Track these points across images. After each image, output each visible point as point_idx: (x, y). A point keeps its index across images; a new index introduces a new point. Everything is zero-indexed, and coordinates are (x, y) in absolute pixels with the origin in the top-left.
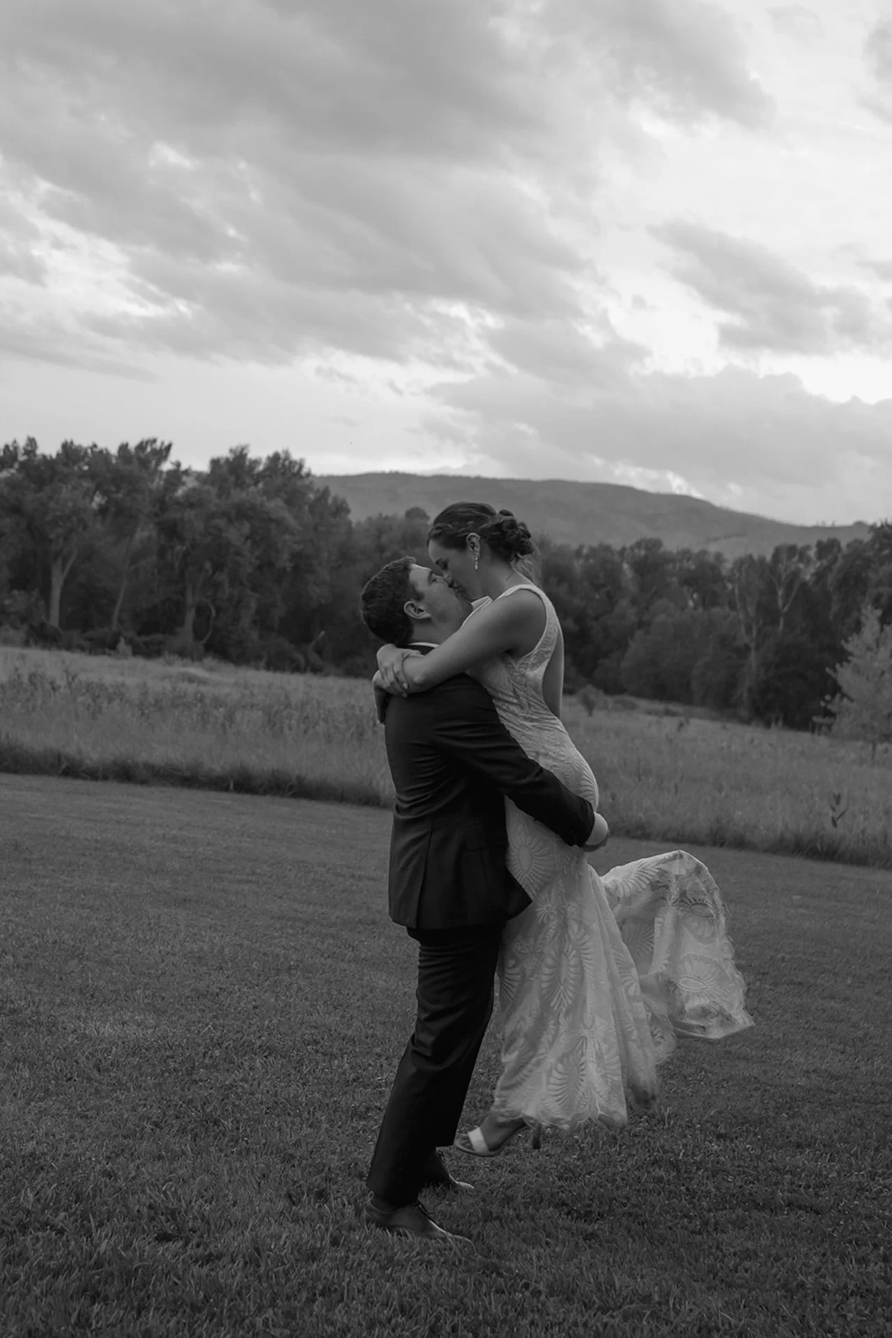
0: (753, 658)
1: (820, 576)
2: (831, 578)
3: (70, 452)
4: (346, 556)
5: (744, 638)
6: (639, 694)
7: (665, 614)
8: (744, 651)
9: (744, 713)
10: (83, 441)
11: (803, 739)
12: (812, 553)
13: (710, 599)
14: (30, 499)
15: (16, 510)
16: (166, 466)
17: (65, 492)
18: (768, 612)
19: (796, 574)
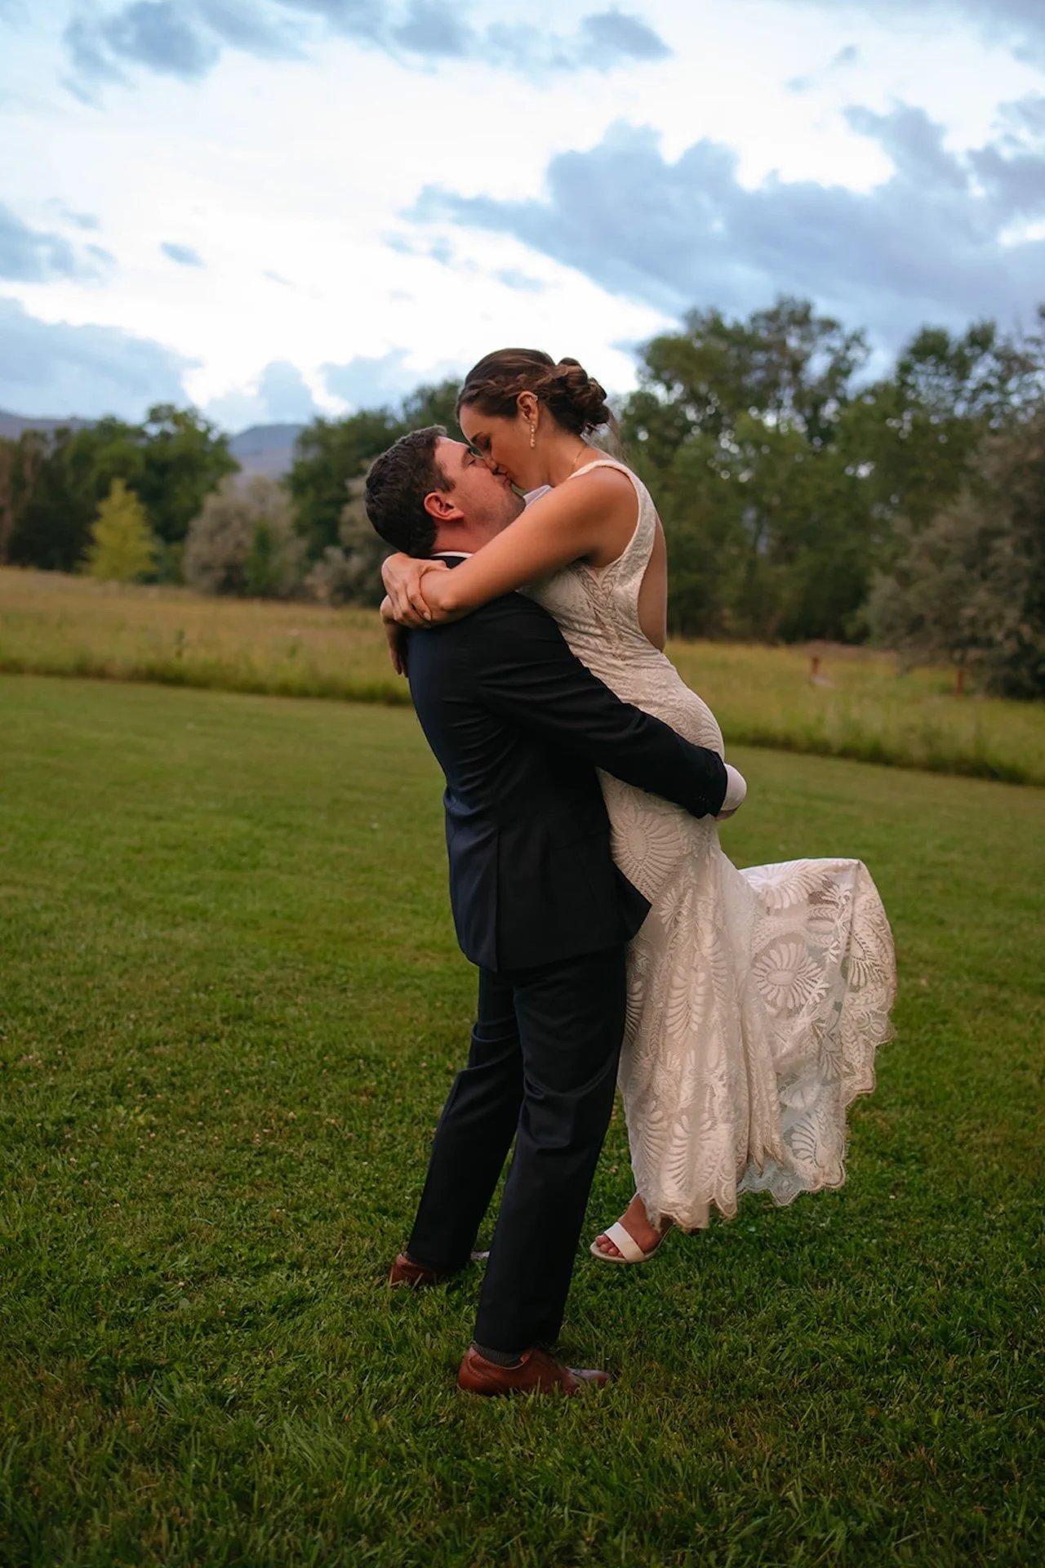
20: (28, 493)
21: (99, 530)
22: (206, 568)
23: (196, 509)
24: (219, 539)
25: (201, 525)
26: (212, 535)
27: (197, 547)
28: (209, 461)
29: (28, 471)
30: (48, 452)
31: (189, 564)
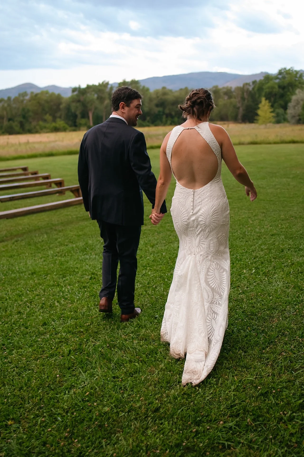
0: (241, 109)
1: (253, 89)
2: (256, 89)
3: (88, 87)
4: (151, 100)
5: (239, 105)
6: (217, 120)
7: (221, 102)
8: (238, 108)
9: (240, 121)
10: (91, 84)
11: (252, 125)
12: (251, 84)
13: (230, 97)
14: (82, 98)
15: (79, 101)
16: (109, 86)
17: (88, 95)
18: (243, 99)
19: (248, 89)
20: (246, 101)
21: (259, 112)
22: (294, 117)
23: (290, 101)
24: (296, 108)
25: (290, 105)
26: (294, 107)
27: (290, 111)
28: (297, 83)
29: (245, 95)
30: (251, 88)
31: (288, 116)
